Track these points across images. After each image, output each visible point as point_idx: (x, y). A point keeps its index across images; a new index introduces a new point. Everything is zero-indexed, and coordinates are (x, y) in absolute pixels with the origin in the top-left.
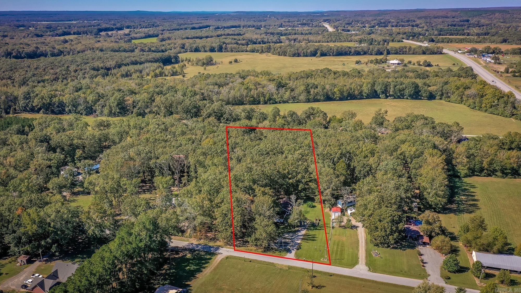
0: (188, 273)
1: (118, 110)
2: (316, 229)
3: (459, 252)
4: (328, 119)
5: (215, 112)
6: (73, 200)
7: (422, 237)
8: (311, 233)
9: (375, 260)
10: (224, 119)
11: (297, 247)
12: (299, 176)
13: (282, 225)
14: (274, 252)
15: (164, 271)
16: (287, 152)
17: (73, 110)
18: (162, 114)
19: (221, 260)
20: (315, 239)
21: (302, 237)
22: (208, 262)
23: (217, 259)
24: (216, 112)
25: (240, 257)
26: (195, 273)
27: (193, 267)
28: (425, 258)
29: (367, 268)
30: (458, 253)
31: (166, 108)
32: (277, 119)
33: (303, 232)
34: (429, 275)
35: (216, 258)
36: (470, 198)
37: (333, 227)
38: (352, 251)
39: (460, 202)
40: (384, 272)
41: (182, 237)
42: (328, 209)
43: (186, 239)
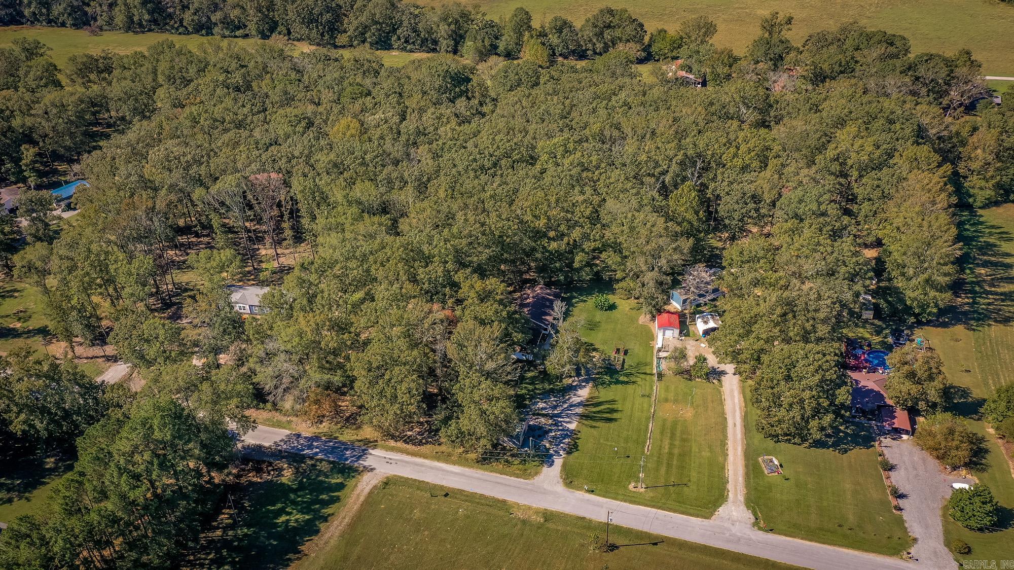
0: (279, 537)
1: (147, 17)
2: (618, 382)
3: (987, 456)
4: (647, 39)
5: (377, 23)
6: (11, 291)
7: (890, 412)
8: (605, 394)
9: (770, 488)
10: (399, 39)
11: (569, 443)
12: (576, 234)
13: (529, 370)
14: (507, 461)
15: (219, 533)
16: (544, 157)
17: (41, 14)
18: (252, 27)
19: (371, 493)
20: (615, 416)
21: (580, 410)
22: (338, 499)
23: (360, 487)
24: (379, 23)
25: (420, 482)
26: (302, 538)
27: (296, 517)
28: (898, 479)
29: (748, 516)
30: (984, 461)
31: (260, 12)
32: (525, 38)
33: (584, 393)
34: (915, 540)
35: (356, 485)
36: (1001, 273)
37: (660, 376)
38: (708, 454)
39: (977, 289)
40: (794, 530)
41: (273, 412)
42: (649, 316)
43: (285, 419)
